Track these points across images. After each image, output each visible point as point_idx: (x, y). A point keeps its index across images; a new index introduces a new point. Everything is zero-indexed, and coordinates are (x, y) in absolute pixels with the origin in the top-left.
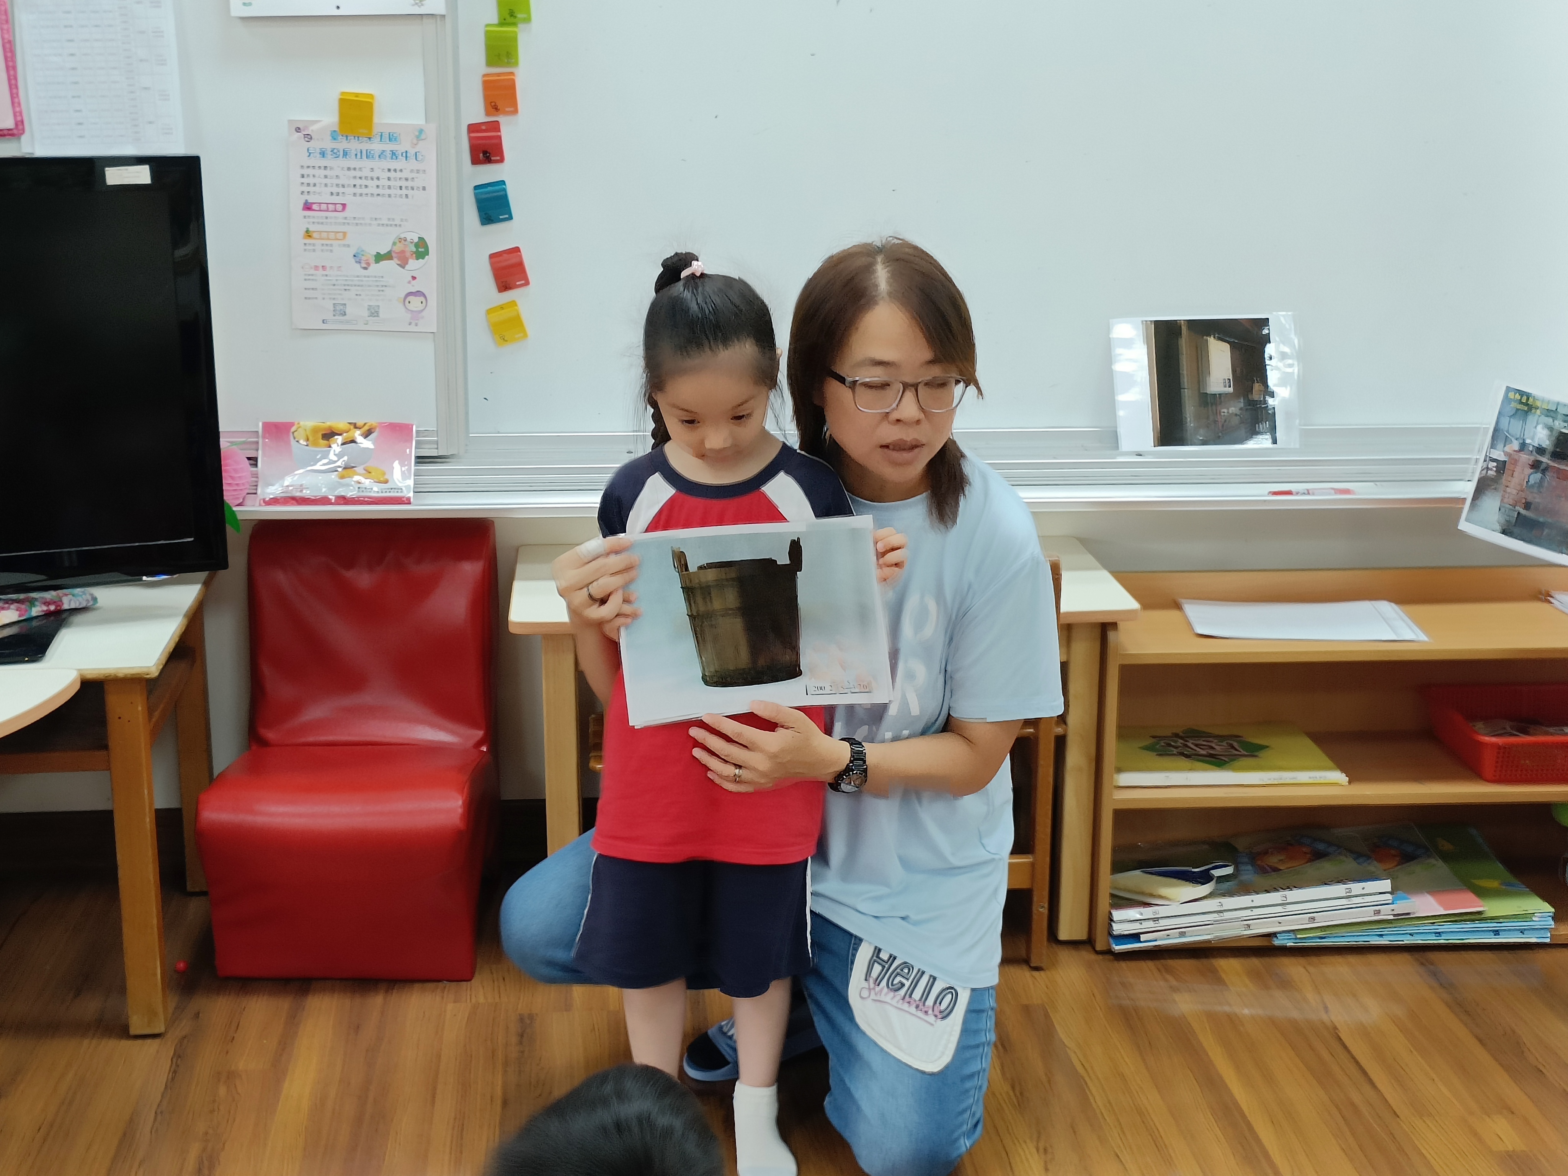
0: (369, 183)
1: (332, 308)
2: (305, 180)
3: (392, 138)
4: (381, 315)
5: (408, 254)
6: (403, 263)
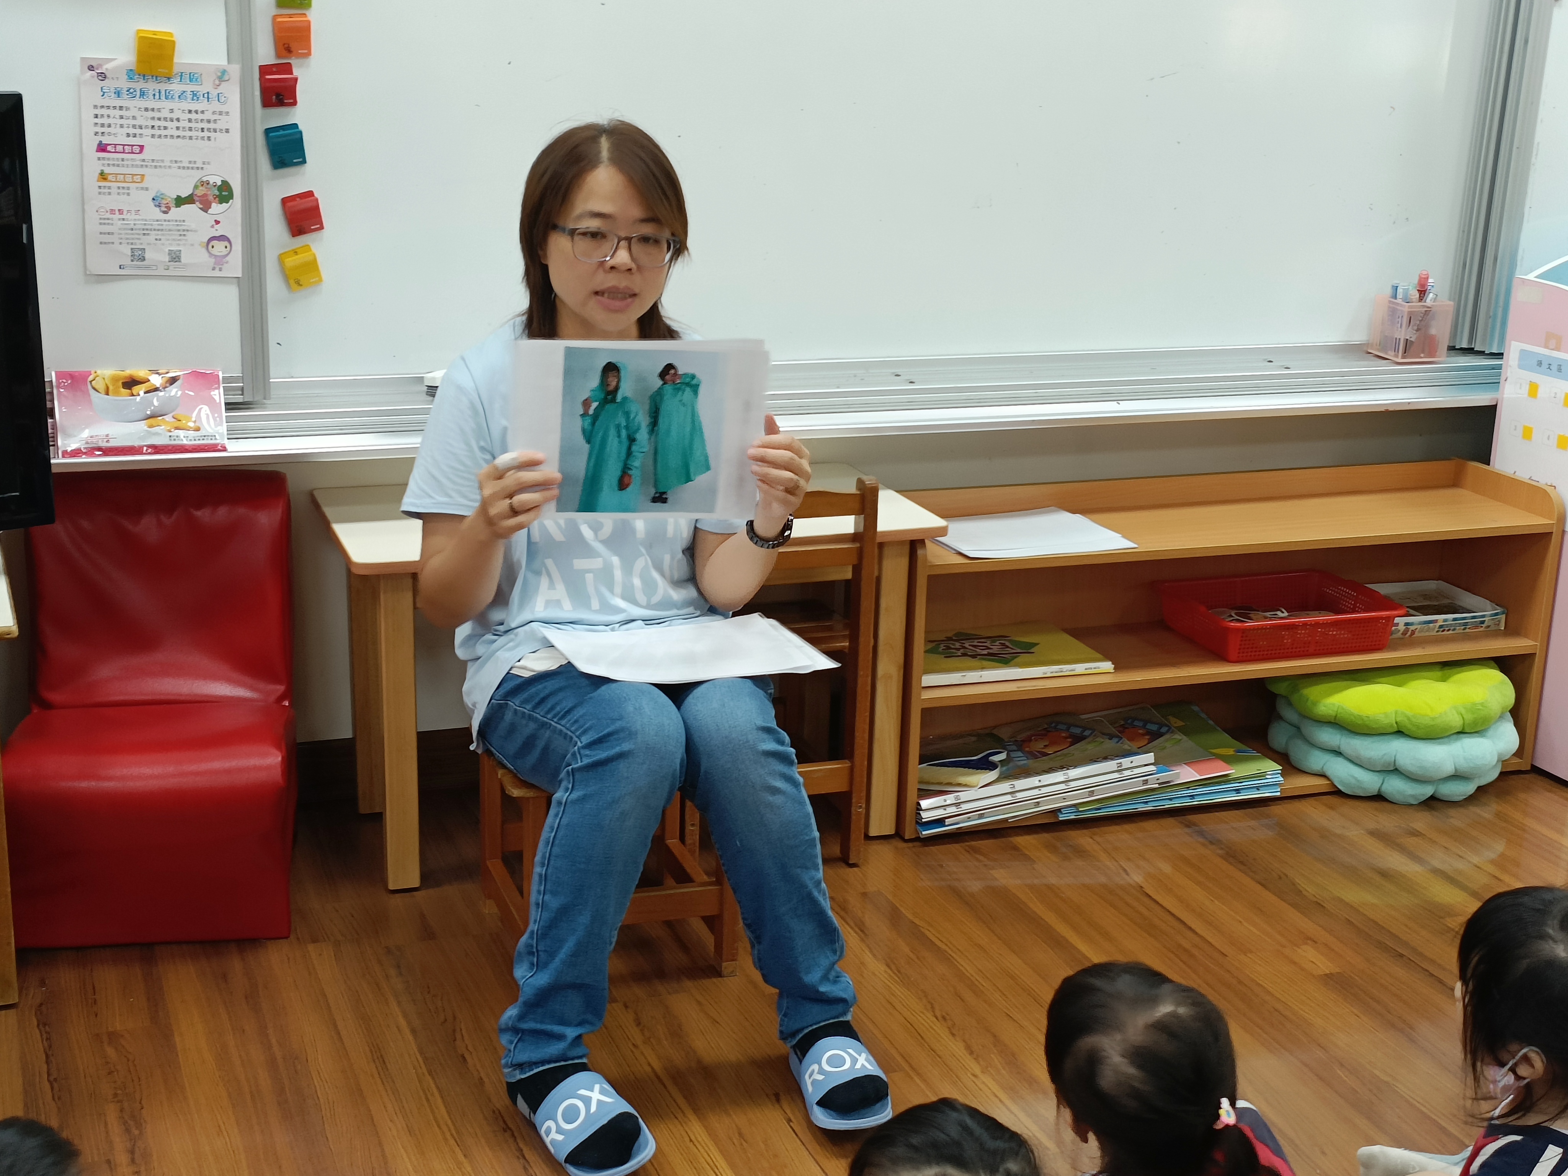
0: (168, 124)
1: (130, 253)
2: (99, 121)
3: (192, 78)
4: (183, 260)
5: (211, 198)
6: (206, 208)
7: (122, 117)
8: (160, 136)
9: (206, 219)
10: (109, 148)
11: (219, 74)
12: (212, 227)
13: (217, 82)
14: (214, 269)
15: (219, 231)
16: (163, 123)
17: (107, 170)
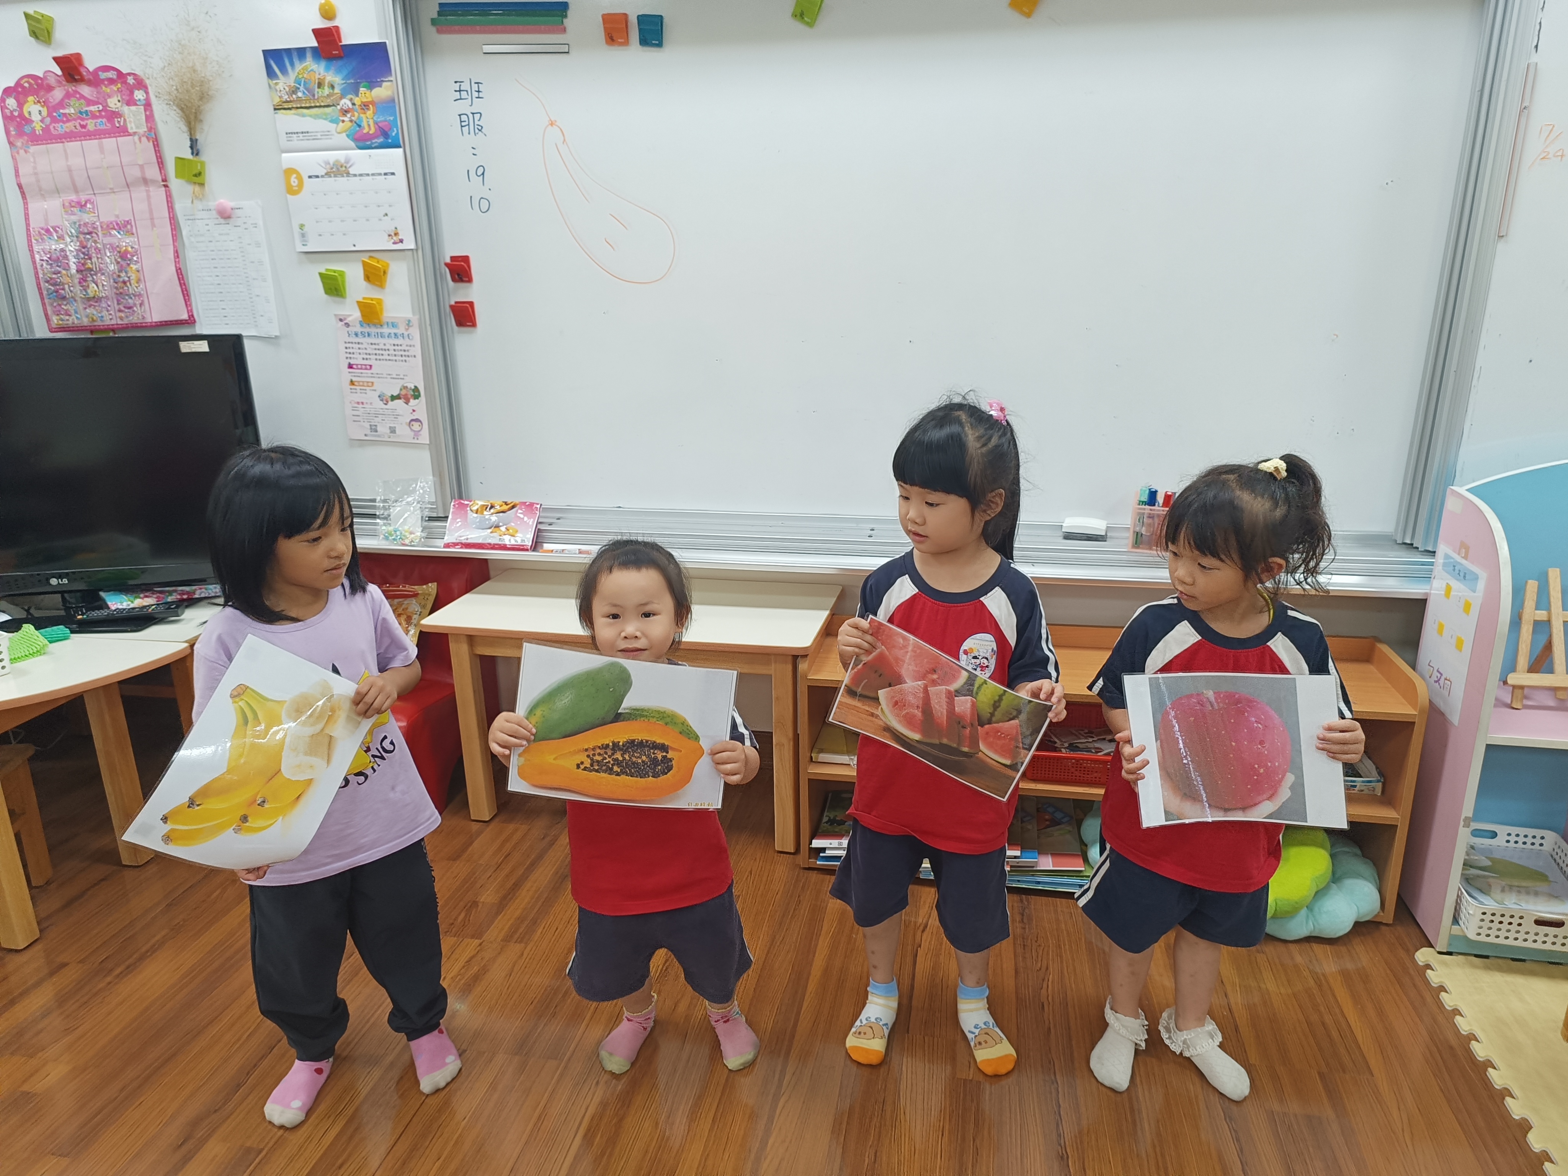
0: (383, 352)
1: (369, 427)
2: (348, 351)
3: (394, 325)
4: (397, 432)
5: (409, 396)
6: (407, 403)
7: (359, 348)
8: (380, 360)
9: (408, 409)
10: (354, 367)
11: (408, 323)
12: (411, 413)
13: (407, 327)
14: (414, 439)
15: (415, 416)
16: (381, 352)
17: (354, 379)
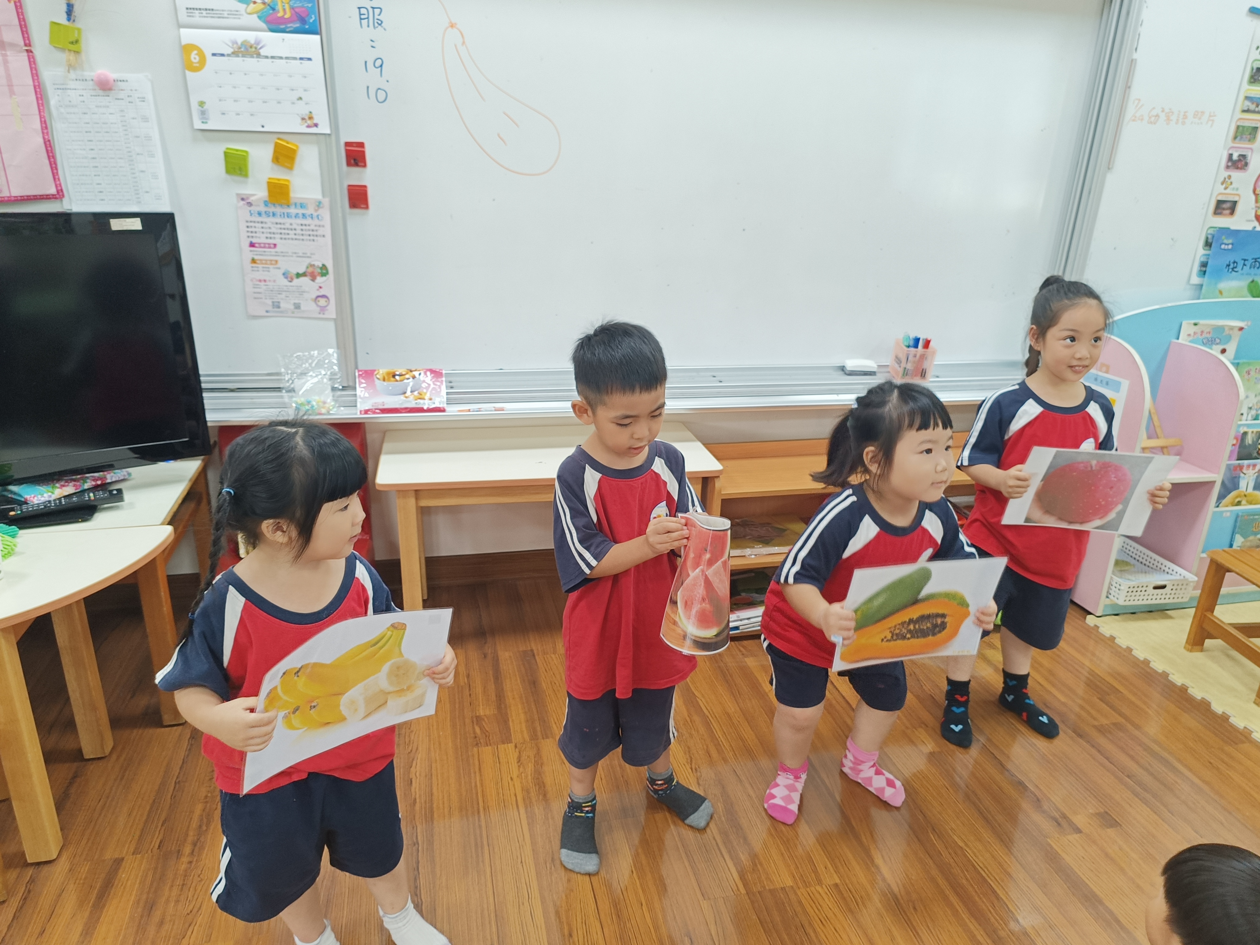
0: (290, 232)
1: (271, 304)
2: (250, 229)
3: (302, 206)
4: (302, 308)
5: (316, 274)
6: (313, 279)
7: (262, 228)
8: (285, 239)
9: (315, 285)
10: (257, 245)
11: (317, 204)
12: (318, 290)
13: (316, 208)
14: (320, 313)
15: (322, 292)
16: (286, 231)
17: (256, 257)
